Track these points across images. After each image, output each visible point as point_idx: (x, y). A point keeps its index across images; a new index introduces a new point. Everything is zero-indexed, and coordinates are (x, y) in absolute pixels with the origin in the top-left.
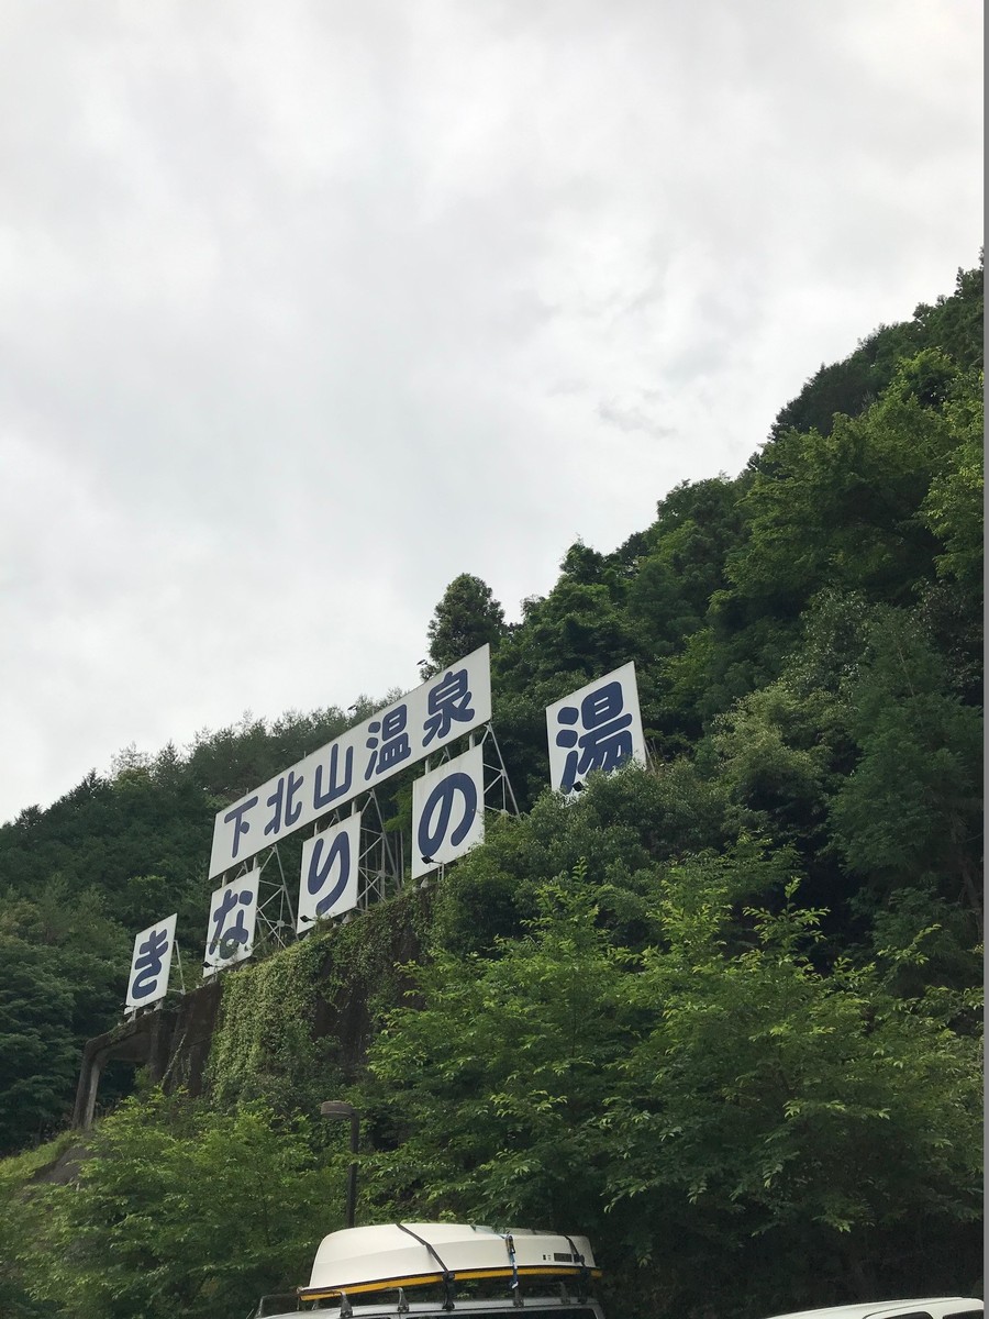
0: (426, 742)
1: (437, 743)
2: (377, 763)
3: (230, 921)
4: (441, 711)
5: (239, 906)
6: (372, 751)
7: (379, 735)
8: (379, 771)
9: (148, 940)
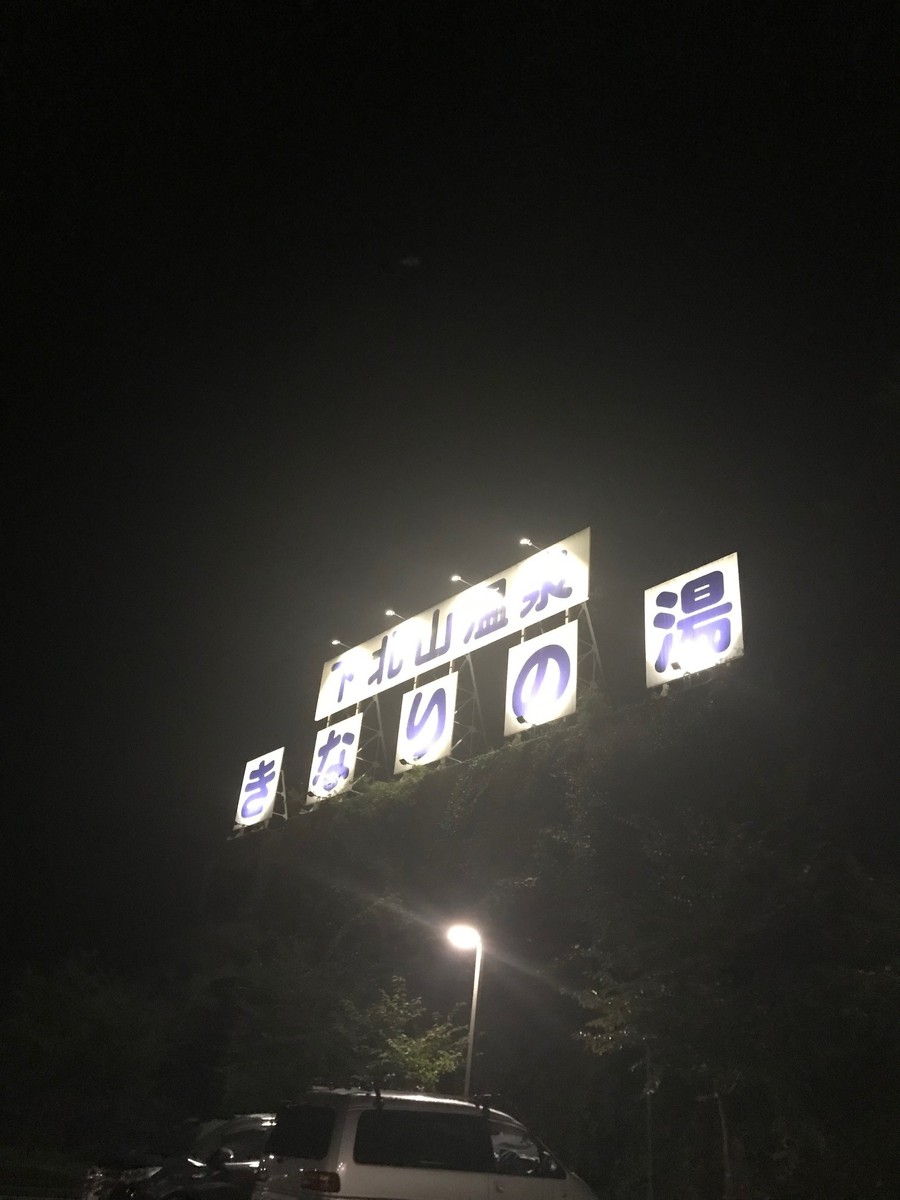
0: (524, 614)
5: (341, 745)
8: (477, 637)
9: (257, 768)
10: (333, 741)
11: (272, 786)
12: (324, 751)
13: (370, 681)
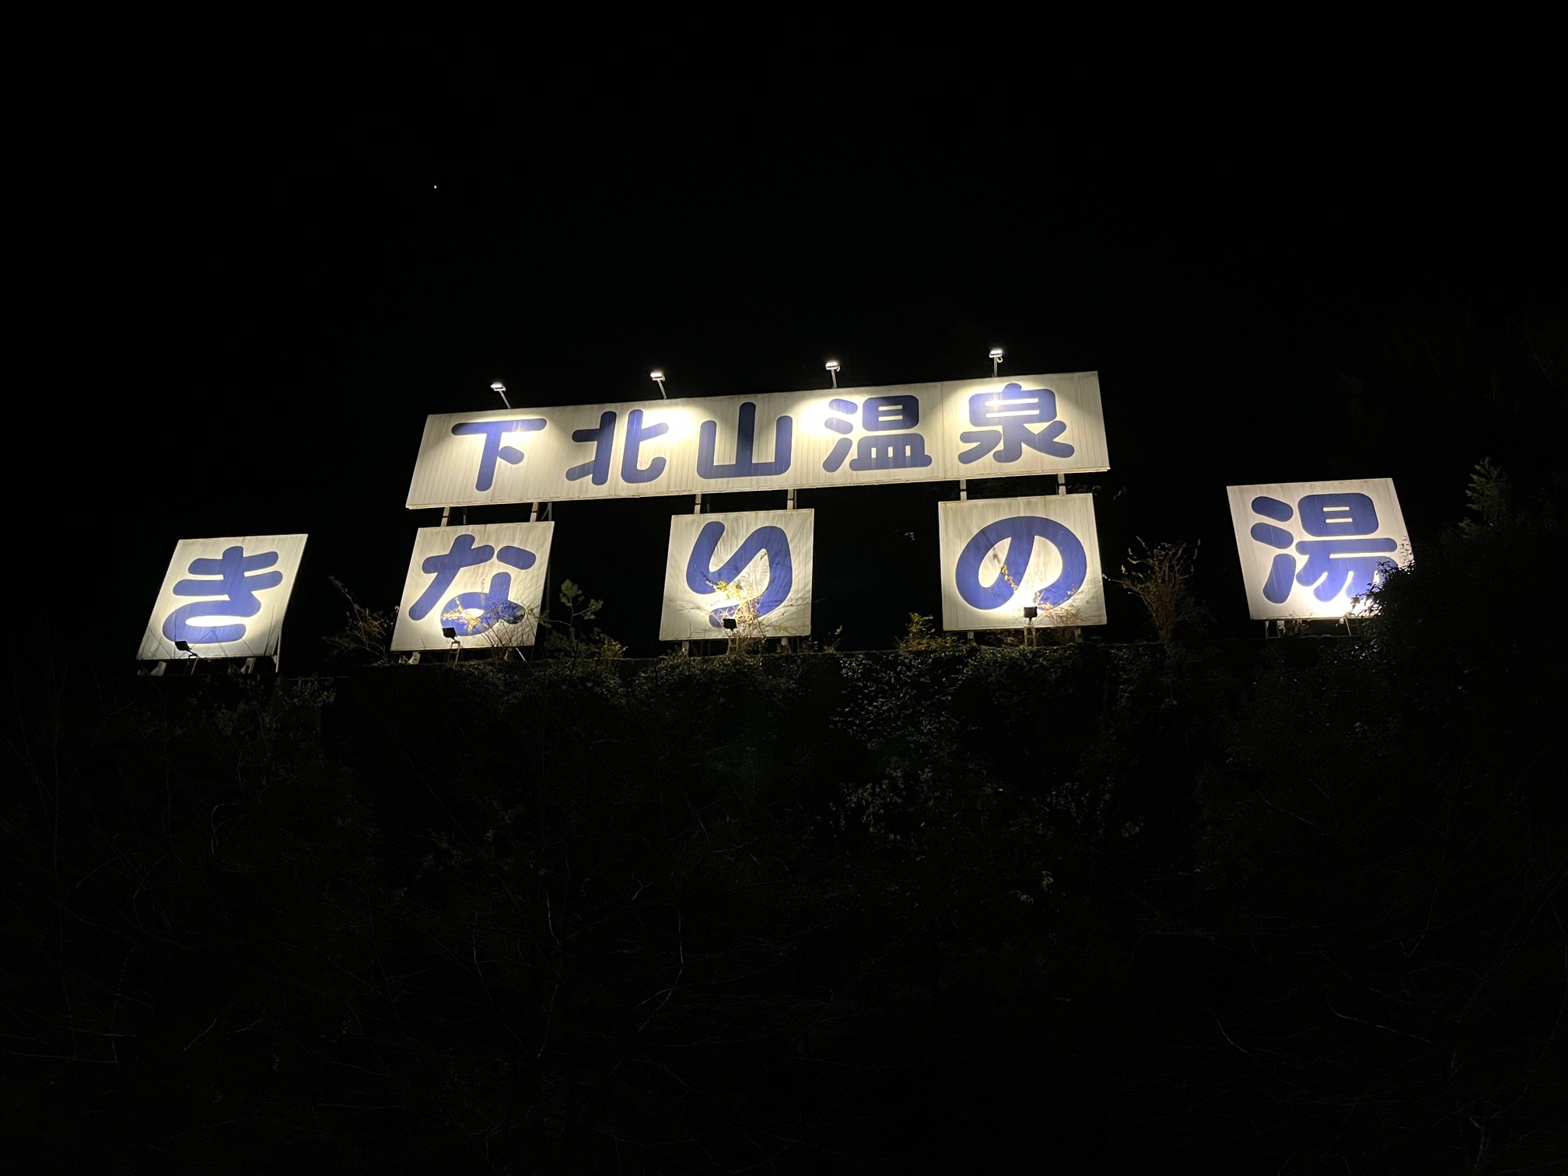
0: (966, 458)
1: (987, 468)
2: (853, 454)
3: (473, 580)
4: (999, 429)
5: (496, 567)
6: (841, 436)
7: (856, 419)
8: (856, 468)
9: (220, 557)
10: (465, 554)
11: (273, 600)
12: (444, 568)
13: (573, 474)
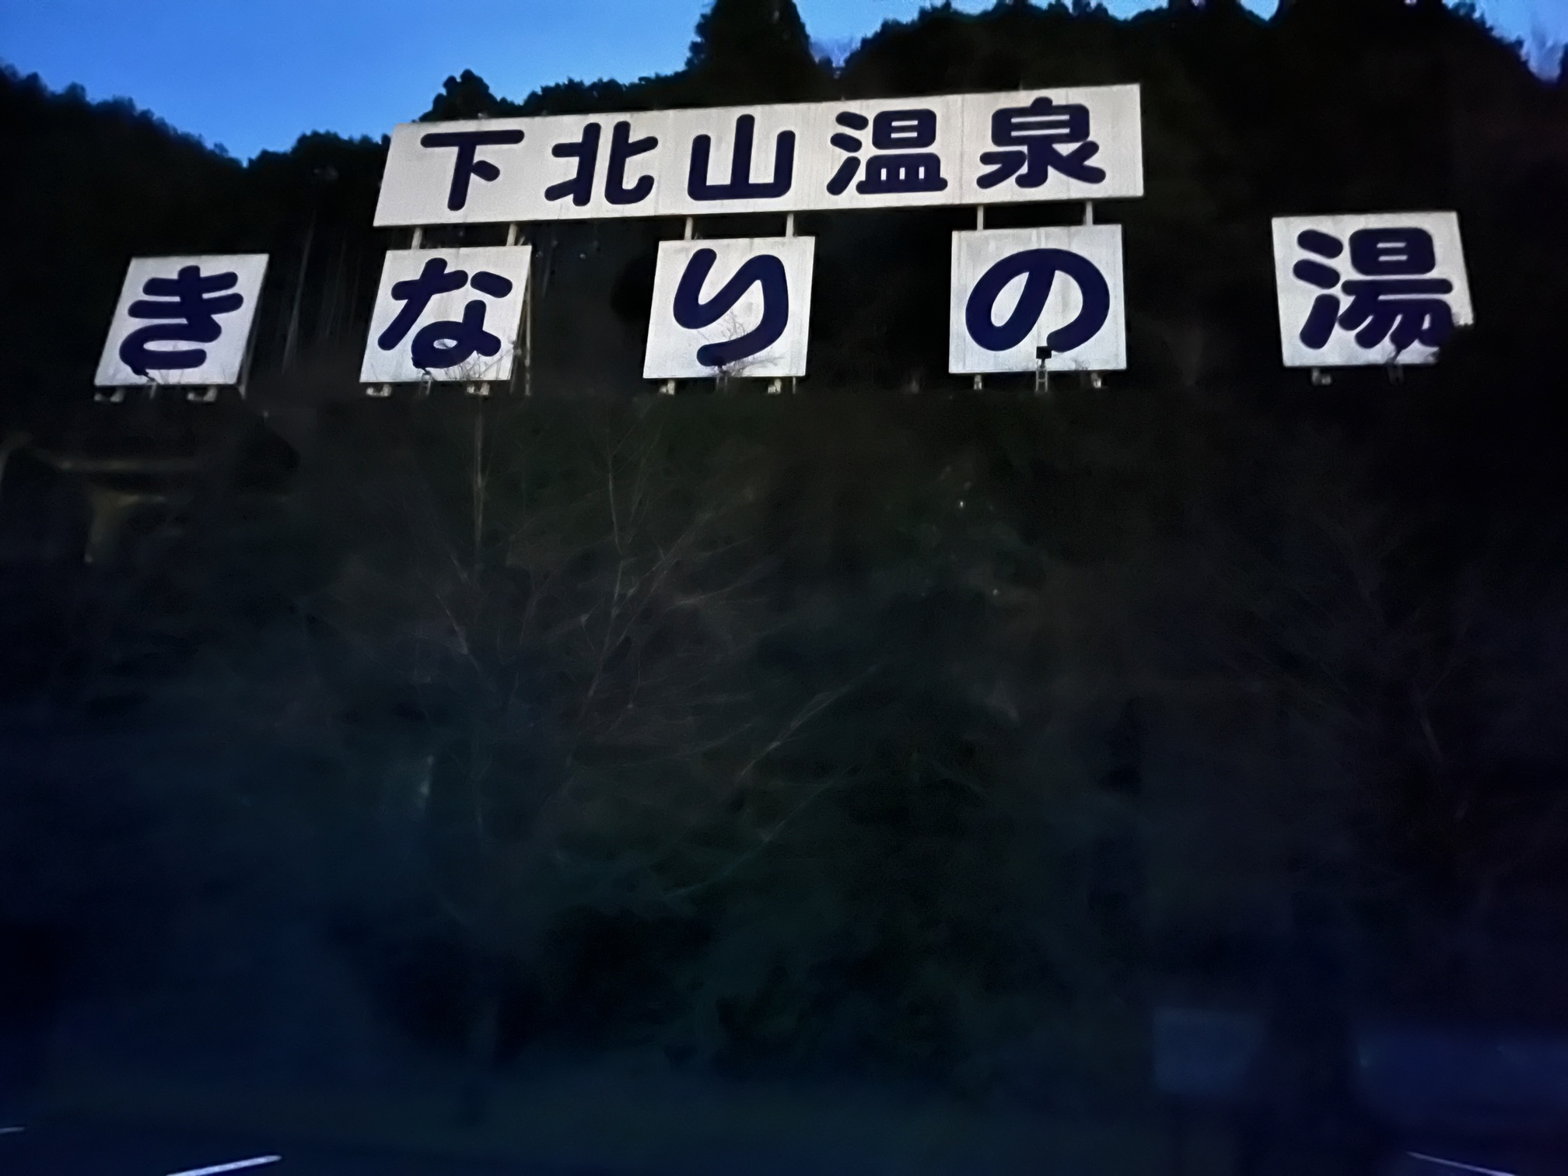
0: (985, 182)
1: (1008, 192)
3: (445, 307)
4: (1024, 149)
5: (468, 293)
6: (845, 155)
7: (865, 136)
8: (862, 188)
9: (174, 276)
10: (438, 279)
11: (235, 326)
12: (414, 294)
13: (553, 193)
